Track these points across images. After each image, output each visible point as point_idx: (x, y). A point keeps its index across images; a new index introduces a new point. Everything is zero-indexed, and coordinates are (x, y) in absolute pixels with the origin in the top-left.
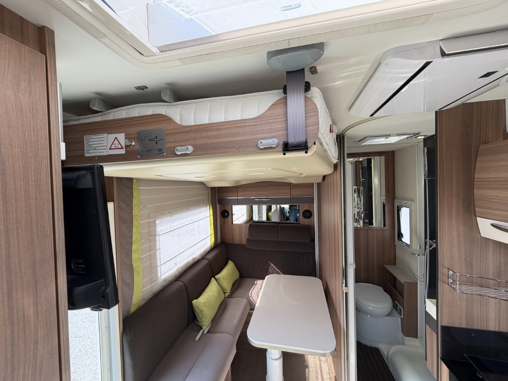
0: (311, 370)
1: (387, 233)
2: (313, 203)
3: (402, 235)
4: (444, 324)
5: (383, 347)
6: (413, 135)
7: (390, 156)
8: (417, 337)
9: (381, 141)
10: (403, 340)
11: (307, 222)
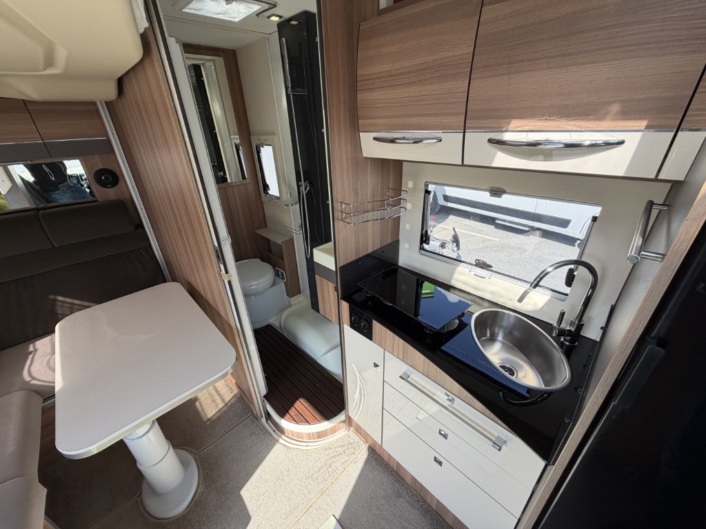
1: (251, 188)
2: (113, 152)
3: (268, 186)
5: (273, 321)
6: (267, 6)
7: (231, 59)
8: (300, 293)
9: (219, 9)
10: (289, 302)
11: (111, 194)
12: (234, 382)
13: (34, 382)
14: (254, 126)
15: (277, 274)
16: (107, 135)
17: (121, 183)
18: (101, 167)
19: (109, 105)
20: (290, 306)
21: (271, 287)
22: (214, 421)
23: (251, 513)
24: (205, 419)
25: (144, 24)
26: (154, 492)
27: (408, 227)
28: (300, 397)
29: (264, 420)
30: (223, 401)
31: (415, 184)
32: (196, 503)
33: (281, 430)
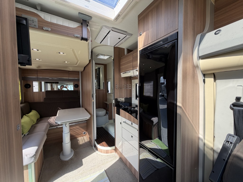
0: (80, 141)
1: (105, 91)
2: (79, 81)
3: (109, 91)
4: (116, 98)
5: (104, 126)
6: (110, 56)
7: (105, 66)
8: (112, 119)
9: (103, 57)
10: (109, 121)
11: (76, 89)
12: (89, 137)
13: (50, 122)
14: (108, 78)
15: (107, 113)
16: (79, 78)
17: (79, 87)
18: (76, 84)
19: (81, 72)
20: (109, 122)
21: (105, 115)
22: (81, 145)
23: (83, 164)
24: (79, 144)
25: (90, 58)
26: (63, 154)
27: (133, 94)
28: (104, 141)
29: (93, 147)
30: (85, 142)
31: (134, 84)
32: (71, 159)
33: (97, 149)
